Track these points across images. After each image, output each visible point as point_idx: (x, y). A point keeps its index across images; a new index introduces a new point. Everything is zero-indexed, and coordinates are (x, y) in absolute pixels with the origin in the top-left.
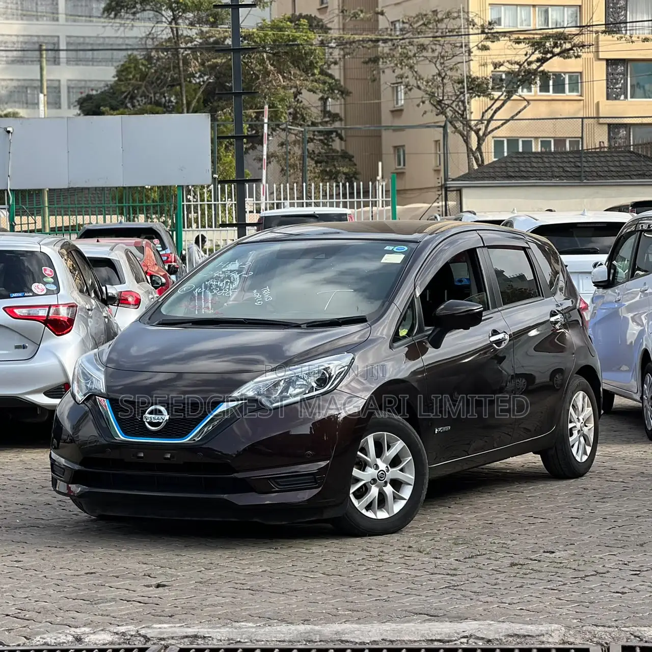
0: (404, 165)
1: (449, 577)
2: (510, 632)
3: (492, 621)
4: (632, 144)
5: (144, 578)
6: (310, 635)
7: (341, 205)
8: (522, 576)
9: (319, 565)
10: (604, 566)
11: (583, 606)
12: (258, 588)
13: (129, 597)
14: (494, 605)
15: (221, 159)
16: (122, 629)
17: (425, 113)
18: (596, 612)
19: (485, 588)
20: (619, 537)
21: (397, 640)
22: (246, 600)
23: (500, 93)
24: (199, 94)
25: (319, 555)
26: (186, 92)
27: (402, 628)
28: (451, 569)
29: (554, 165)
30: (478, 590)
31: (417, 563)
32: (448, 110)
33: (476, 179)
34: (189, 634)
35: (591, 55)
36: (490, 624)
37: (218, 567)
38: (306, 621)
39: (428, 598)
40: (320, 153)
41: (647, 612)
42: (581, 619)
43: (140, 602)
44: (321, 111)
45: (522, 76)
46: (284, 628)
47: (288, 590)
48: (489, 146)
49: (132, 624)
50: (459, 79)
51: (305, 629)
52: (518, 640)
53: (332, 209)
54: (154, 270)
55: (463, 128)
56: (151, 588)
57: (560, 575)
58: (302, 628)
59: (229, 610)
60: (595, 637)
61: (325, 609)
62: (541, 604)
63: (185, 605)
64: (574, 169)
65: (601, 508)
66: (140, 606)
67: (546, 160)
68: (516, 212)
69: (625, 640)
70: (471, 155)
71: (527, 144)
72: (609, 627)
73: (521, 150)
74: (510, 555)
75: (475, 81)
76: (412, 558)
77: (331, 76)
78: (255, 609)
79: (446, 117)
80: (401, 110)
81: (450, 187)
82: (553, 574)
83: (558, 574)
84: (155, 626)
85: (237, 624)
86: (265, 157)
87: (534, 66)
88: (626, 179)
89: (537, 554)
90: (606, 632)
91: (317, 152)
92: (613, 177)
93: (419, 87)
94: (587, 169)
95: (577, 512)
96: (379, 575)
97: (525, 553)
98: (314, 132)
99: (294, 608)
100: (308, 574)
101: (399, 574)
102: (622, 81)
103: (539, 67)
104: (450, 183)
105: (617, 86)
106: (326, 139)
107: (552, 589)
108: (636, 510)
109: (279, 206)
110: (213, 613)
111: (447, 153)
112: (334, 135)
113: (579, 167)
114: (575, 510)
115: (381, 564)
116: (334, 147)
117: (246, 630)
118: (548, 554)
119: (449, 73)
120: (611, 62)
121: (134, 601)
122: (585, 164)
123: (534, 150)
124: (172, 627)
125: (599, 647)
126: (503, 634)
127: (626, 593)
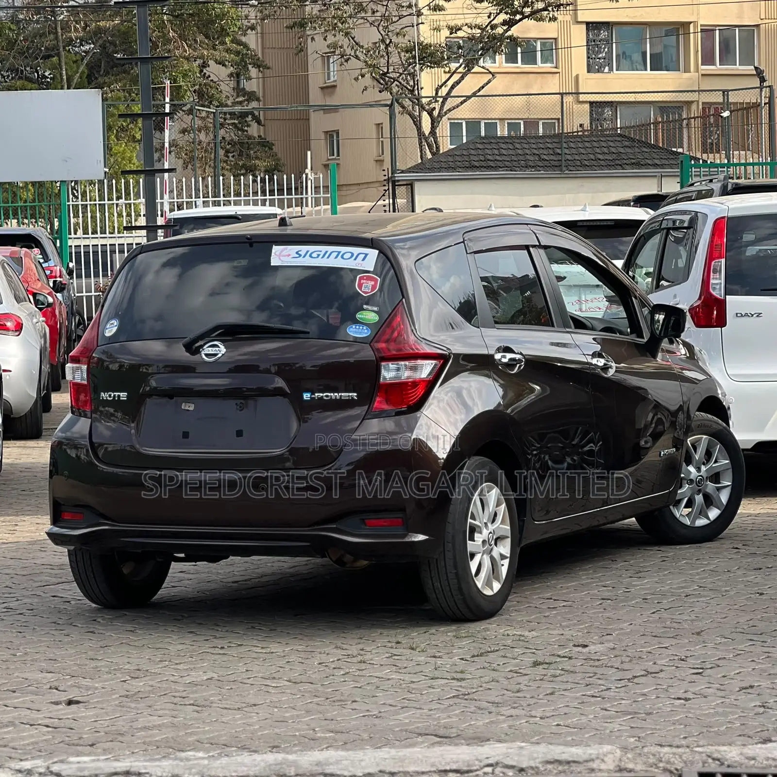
0: (338, 155)
1: (455, 683)
2: (549, 757)
3: (523, 742)
4: (619, 126)
5: (50, 693)
6: (281, 768)
7: (268, 203)
8: (551, 679)
9: (281, 670)
10: (655, 664)
11: (638, 718)
12: (204, 703)
13: (33, 719)
14: (520, 720)
15: (111, 149)
16: (27, 765)
17: (366, 89)
18: (658, 727)
19: (504, 697)
20: (668, 623)
21: (399, 772)
22: (191, 719)
23: (458, 65)
24: (82, 68)
25: (279, 656)
26: (66, 63)
27: (405, 755)
28: (456, 672)
29: (528, 152)
30: (497, 700)
31: (411, 664)
32: (394, 85)
33: (431, 170)
34: (119, 770)
35: (568, 18)
36: (521, 748)
37: (149, 674)
38: (275, 748)
39: (432, 712)
40: (232, 140)
41: (723, 726)
42: (639, 737)
43: (47, 726)
44: (234, 89)
45: (486, 42)
46: (246, 758)
47: (244, 705)
48: (444, 129)
49: (39, 757)
50: (407, 47)
51: (276, 760)
52: (560, 768)
53: (256, 208)
54: (37, 287)
55: (413, 108)
56: (60, 707)
57: (601, 677)
58: (271, 758)
59: (170, 734)
60: (661, 761)
61: (299, 730)
62: (583, 718)
63: (108, 729)
64: (552, 157)
65: (638, 585)
66: (48, 732)
67: (518, 146)
68: (493, 209)
69: (701, 764)
70: (423, 141)
71: (491, 126)
72: (678, 747)
73: (483, 134)
74: (531, 651)
75: (427, 48)
76: (403, 658)
77: (246, 46)
78: (205, 732)
79: (391, 93)
80: (335, 86)
81: (398, 181)
82: (592, 675)
83: (598, 676)
84: (72, 759)
85: (183, 755)
86: (167, 145)
87: (500, 30)
88: (616, 169)
89: (566, 648)
90: (674, 754)
91: (228, 139)
92: (601, 167)
93: (357, 57)
94: (569, 157)
95: (608, 591)
96: (362, 682)
97: (549, 647)
98: (225, 113)
99: (256, 731)
100: (268, 682)
101: (389, 679)
102: (606, 50)
103: (506, 31)
104: (399, 176)
105: (600, 56)
106: (240, 123)
107: (593, 696)
108: (682, 588)
109: (189, 205)
110: (148, 740)
111: (395, 138)
112: (250, 118)
113: (559, 154)
114: (605, 589)
115: (363, 666)
116: (250, 133)
117: (196, 762)
118: (580, 649)
119: (394, 39)
120: (592, 26)
121: (39, 725)
122: (567, 151)
123: (499, 134)
124: (94, 761)
125: (668, 775)
126: (540, 760)
127: (690, 699)
